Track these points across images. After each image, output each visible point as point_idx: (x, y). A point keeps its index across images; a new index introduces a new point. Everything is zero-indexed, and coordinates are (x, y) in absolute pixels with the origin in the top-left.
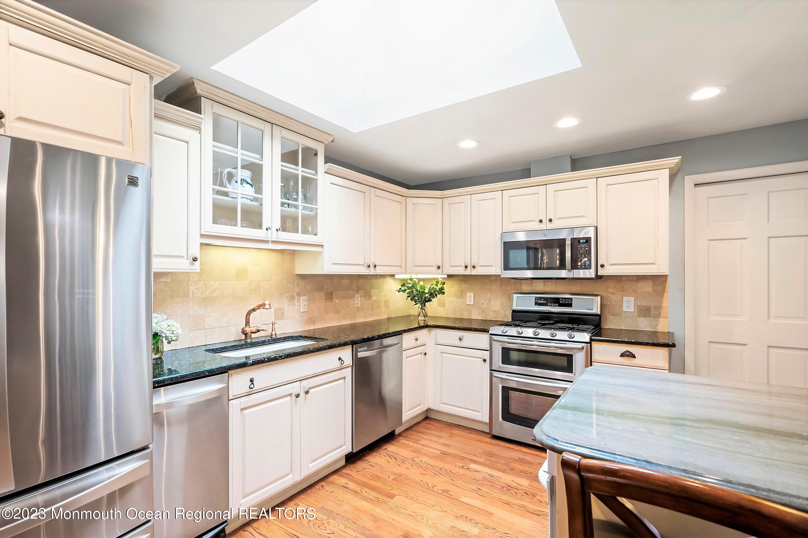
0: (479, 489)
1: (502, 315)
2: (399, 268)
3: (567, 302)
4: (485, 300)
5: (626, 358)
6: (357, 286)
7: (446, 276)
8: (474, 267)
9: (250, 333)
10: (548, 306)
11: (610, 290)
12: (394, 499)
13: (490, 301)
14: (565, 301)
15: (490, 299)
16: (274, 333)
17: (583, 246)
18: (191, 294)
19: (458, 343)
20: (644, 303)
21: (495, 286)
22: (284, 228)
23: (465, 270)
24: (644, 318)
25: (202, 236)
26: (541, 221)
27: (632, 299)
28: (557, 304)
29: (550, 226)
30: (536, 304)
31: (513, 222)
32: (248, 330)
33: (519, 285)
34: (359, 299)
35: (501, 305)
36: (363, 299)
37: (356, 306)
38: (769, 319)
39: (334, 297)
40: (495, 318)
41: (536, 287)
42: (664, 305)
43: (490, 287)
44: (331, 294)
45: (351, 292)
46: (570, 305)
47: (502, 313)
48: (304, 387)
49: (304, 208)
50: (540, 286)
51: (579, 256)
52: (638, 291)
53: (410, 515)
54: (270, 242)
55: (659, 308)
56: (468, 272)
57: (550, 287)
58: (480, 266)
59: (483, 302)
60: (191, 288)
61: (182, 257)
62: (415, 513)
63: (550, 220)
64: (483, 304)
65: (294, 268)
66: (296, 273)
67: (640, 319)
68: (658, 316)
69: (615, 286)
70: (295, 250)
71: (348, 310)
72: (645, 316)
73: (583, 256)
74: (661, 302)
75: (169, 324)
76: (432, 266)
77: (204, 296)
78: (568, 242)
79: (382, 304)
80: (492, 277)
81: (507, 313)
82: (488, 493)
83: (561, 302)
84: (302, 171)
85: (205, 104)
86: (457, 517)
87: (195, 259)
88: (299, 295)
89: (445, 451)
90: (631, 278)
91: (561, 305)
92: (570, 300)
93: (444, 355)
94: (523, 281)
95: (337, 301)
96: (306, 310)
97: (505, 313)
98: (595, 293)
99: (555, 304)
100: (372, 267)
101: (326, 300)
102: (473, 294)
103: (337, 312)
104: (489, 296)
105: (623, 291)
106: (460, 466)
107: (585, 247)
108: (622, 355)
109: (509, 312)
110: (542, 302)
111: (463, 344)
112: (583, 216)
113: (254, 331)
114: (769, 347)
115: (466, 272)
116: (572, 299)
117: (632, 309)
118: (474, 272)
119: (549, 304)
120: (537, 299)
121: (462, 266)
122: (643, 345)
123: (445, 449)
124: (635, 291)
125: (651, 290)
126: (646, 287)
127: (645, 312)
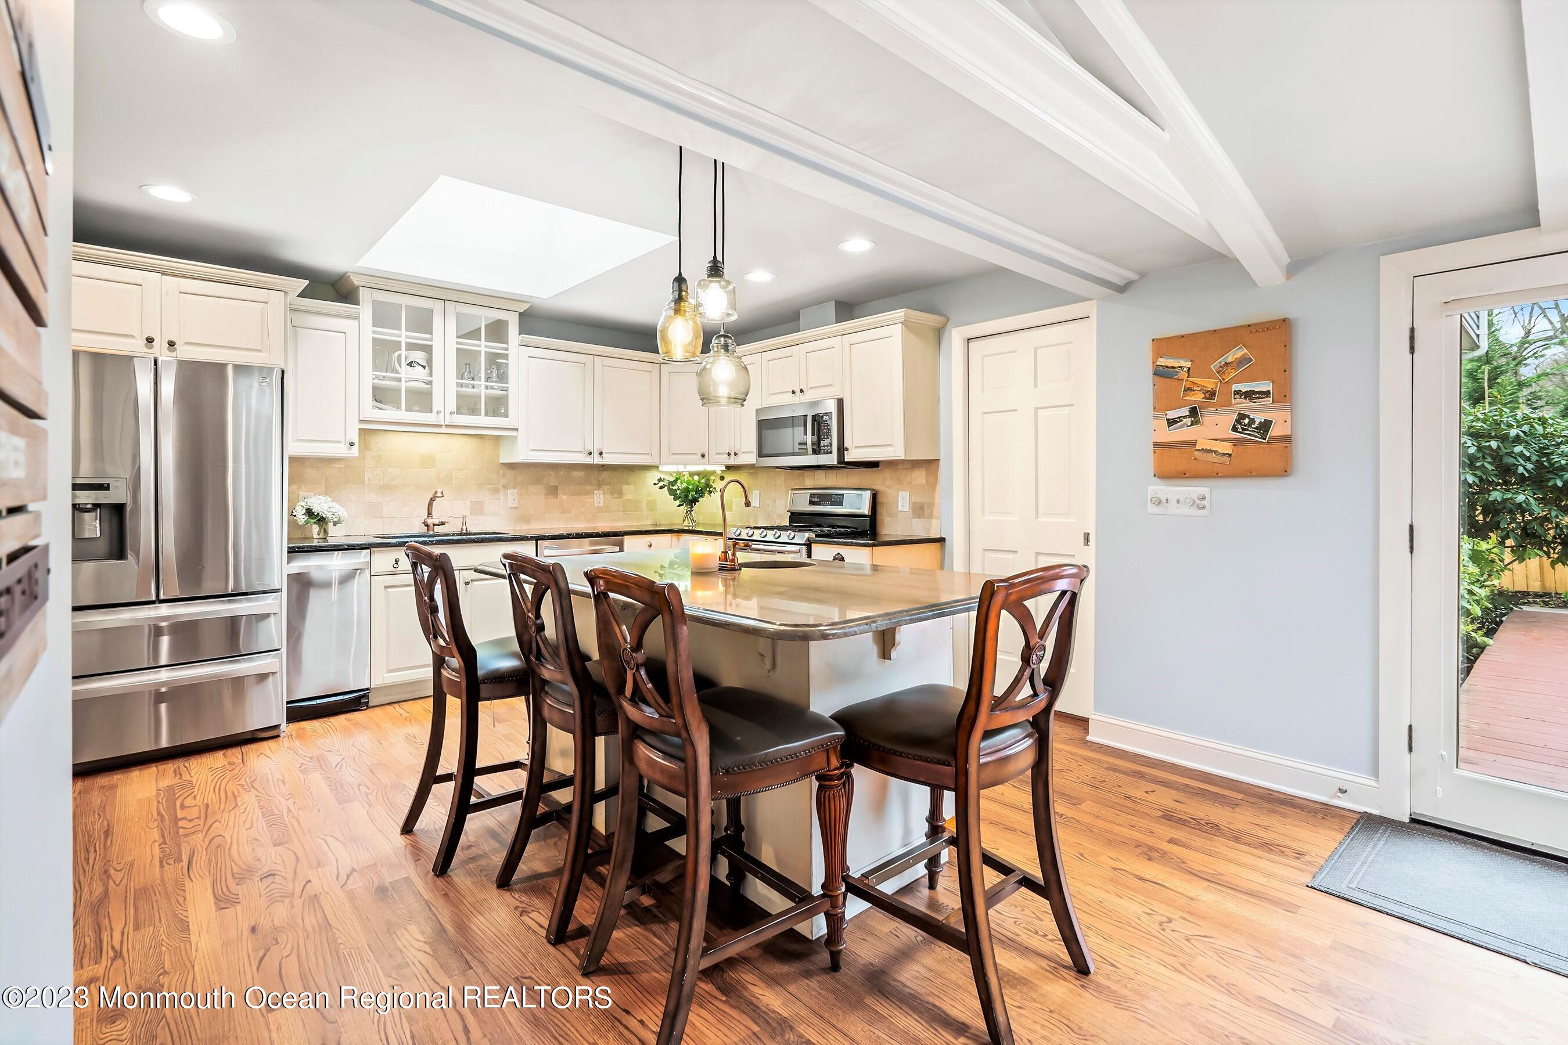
2: (648, 457)
3: (837, 500)
4: (770, 500)
6: (599, 480)
8: (736, 454)
9: (432, 525)
10: (820, 505)
11: (887, 483)
13: (775, 501)
16: (464, 528)
18: (367, 480)
20: (917, 499)
21: (779, 481)
22: (459, 411)
23: (729, 459)
24: (918, 519)
25: (361, 421)
26: (794, 392)
27: (907, 494)
29: (802, 398)
30: (812, 503)
31: (771, 394)
32: (430, 521)
33: (802, 478)
34: (602, 496)
36: (608, 497)
37: (596, 505)
38: (1037, 516)
39: (560, 492)
41: (805, 480)
42: (937, 501)
43: (774, 482)
44: (556, 488)
45: (588, 488)
46: (840, 503)
48: (464, 578)
49: (487, 387)
50: (821, 479)
51: (823, 437)
52: (913, 483)
54: (444, 426)
55: (931, 505)
60: (367, 475)
61: (340, 442)
63: (802, 391)
64: (768, 506)
65: (498, 456)
66: (502, 461)
67: (915, 520)
68: (931, 516)
69: (892, 477)
70: (499, 436)
71: (583, 509)
72: (919, 516)
74: (934, 498)
75: (330, 505)
76: (691, 454)
77: (381, 483)
78: (809, 420)
79: (644, 505)
83: (831, 500)
84: (486, 347)
85: (363, 293)
87: (352, 444)
88: (505, 487)
90: (905, 467)
91: (833, 503)
92: (841, 498)
95: (564, 497)
96: (516, 505)
98: (857, 486)
99: (829, 503)
100: (596, 455)
101: (547, 495)
103: (564, 511)
104: (773, 494)
105: (899, 483)
108: (835, 559)
110: (814, 500)
112: (831, 385)
113: (438, 523)
114: (1038, 554)
116: (843, 495)
117: (907, 508)
118: (737, 461)
119: (820, 503)
120: (812, 496)
121: (726, 453)
124: (910, 483)
125: (924, 481)
126: (919, 476)
127: (921, 510)
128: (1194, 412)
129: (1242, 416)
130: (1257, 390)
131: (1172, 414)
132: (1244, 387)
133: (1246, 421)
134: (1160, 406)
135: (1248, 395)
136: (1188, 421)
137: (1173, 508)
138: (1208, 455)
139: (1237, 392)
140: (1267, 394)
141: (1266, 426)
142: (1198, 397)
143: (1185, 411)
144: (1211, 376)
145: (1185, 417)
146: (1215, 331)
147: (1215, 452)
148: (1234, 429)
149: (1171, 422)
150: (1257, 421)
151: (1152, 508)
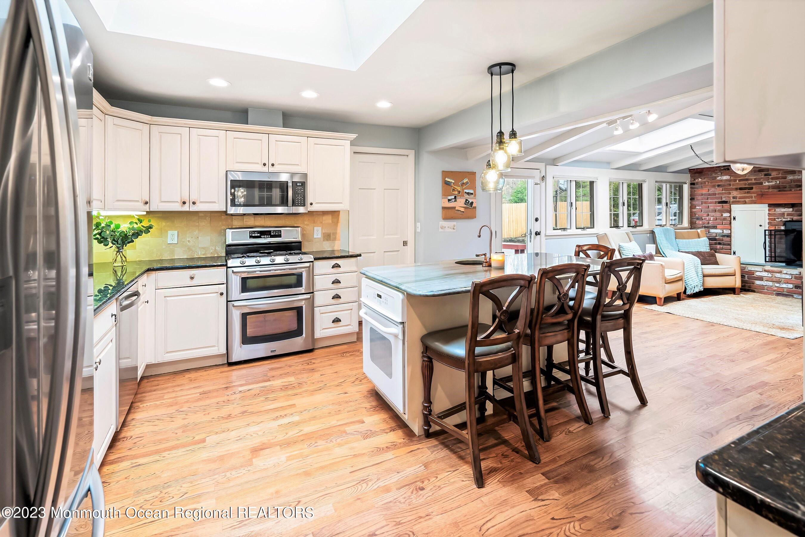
0: (266, 398)
1: (212, 251)
2: (100, 203)
3: (277, 234)
4: (192, 238)
5: (335, 269)
7: (145, 213)
8: (194, 203)
10: (261, 238)
11: (306, 223)
12: (206, 442)
13: (198, 237)
14: (276, 233)
15: (198, 236)
17: (300, 188)
19: (190, 282)
20: (326, 231)
21: (203, 223)
23: (182, 206)
24: (327, 242)
26: (265, 165)
27: (320, 228)
28: (269, 236)
29: (272, 169)
30: (251, 237)
31: (237, 162)
33: (229, 221)
35: (211, 241)
40: (204, 255)
41: (246, 222)
42: (338, 231)
43: (197, 224)
46: (280, 236)
47: (212, 248)
50: (251, 222)
51: (297, 196)
53: (237, 440)
55: (335, 234)
56: (186, 208)
57: (260, 221)
58: (201, 202)
59: (189, 239)
62: (239, 437)
63: (273, 165)
64: (189, 241)
67: (324, 242)
68: (335, 239)
69: (309, 220)
72: (327, 240)
73: (299, 196)
74: (336, 229)
76: (138, 201)
78: (290, 184)
80: (199, 214)
81: (217, 248)
82: (277, 396)
83: (272, 234)
86: (274, 419)
89: (202, 391)
90: (319, 214)
91: (272, 236)
92: (279, 232)
93: (168, 298)
94: (234, 217)
97: (215, 249)
98: (296, 225)
99: (267, 236)
102: (177, 232)
104: (196, 233)
105: (314, 223)
106: (232, 394)
107: (301, 189)
108: (333, 267)
109: (219, 247)
110: (256, 235)
111: (194, 282)
112: (298, 165)
114: (385, 252)
115: (182, 208)
116: (281, 231)
117: (320, 236)
118: (194, 208)
119: (262, 236)
120: (252, 233)
121: (177, 202)
122: (345, 258)
123: (201, 390)
124: (322, 223)
125: (331, 221)
126: (328, 219)
127: (328, 237)
128: (455, 197)
129: (467, 200)
130: (470, 192)
131: (450, 198)
132: (467, 191)
133: (468, 202)
134: (445, 194)
135: (468, 193)
136: (454, 200)
137: (447, 230)
138: (458, 212)
139: (466, 192)
140: (472, 194)
141: (472, 203)
142: (456, 193)
143: (453, 197)
144: (459, 186)
145: (453, 199)
146: (460, 172)
147: (460, 211)
148: (465, 204)
149: (449, 200)
150: (470, 202)
151: (440, 230)
